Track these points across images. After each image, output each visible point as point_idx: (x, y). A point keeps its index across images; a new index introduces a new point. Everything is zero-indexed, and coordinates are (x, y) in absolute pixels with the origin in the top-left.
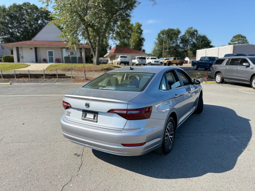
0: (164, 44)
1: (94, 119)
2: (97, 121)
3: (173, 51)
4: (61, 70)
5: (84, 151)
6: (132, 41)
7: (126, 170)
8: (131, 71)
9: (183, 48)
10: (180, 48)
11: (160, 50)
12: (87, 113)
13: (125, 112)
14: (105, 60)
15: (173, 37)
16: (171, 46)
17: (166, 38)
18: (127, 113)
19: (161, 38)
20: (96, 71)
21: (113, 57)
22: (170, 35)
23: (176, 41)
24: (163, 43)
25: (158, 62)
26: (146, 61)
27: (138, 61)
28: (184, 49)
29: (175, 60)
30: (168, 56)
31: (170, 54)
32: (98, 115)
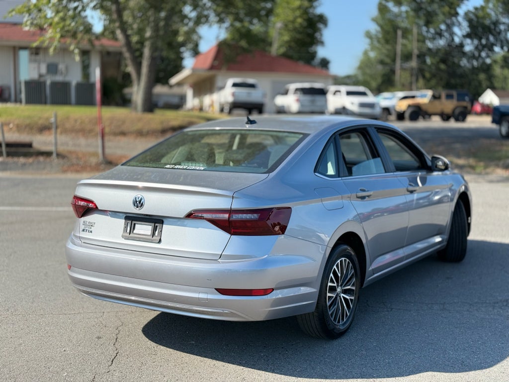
0: (400, 41)
1: (153, 234)
2: (160, 240)
3: (438, 69)
4: (15, 129)
5: (121, 333)
6: (279, 25)
7: (227, 364)
8: (248, 127)
9: (473, 57)
10: (464, 54)
11: (388, 60)
12: (135, 222)
13: (226, 216)
14: (174, 95)
15: (436, 14)
16: (429, 50)
17: (407, 17)
18: (231, 219)
19: (388, 16)
20: (140, 134)
21: (204, 86)
22: (423, 6)
23: (446, 31)
24: (396, 37)
25: (371, 106)
26: (326, 101)
27: (298, 100)
28: (480, 61)
29: (437, 102)
30: (414, 86)
31: (424, 77)
32: (164, 226)
